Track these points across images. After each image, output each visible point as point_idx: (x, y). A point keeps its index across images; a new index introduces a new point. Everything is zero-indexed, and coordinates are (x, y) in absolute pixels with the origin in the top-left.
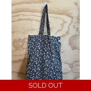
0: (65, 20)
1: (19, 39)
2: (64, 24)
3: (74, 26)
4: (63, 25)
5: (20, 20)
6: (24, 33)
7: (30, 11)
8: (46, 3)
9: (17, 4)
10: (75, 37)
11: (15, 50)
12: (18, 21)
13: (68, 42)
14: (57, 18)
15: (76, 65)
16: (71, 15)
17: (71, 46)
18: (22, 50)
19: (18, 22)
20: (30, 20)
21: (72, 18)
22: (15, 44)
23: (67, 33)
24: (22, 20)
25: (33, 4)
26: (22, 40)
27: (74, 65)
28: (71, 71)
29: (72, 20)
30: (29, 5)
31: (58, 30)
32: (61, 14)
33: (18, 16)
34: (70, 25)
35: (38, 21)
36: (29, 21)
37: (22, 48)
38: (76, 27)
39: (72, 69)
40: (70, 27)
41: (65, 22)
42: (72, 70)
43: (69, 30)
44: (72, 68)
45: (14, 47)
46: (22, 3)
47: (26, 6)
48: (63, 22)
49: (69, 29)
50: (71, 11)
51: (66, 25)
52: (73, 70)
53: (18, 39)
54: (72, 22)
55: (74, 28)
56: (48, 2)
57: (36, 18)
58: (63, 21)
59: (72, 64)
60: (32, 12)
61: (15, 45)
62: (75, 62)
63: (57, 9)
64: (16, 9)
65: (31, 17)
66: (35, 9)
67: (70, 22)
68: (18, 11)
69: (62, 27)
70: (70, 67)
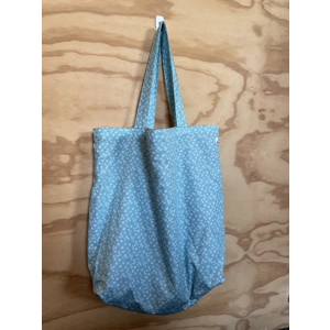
0: (224, 82)
1: (59, 139)
2: (220, 95)
3: (252, 102)
4: (215, 98)
5: (64, 69)
6: (77, 119)
8: (160, 19)
10: (254, 140)
12: (58, 73)
13: (233, 154)
14: (198, 71)
15: (260, 235)
16: (243, 65)
17: (244, 168)
18: (69, 182)
19: (60, 77)
20: (104, 72)
21: (246, 74)
23: (231, 124)
24: (75, 69)
25: (115, 17)
26: (70, 142)
27: (253, 235)
28: (243, 259)
29: (245, 81)
31: (201, 114)
32: (211, 59)
33: (60, 53)
34: (239, 96)
35: (131, 78)
36: (101, 76)
37: (70, 175)
38: (257, 106)
39: (245, 250)
40: (238, 106)
41: (222, 87)
42: (246, 256)
43: (235, 116)
44: (246, 247)
47: (89, 21)
48: (217, 87)
49: (235, 111)
50: (241, 53)
51: (227, 98)
52: (250, 255)
53: (54, 141)
54: (244, 88)
55: (253, 109)
56: (167, 16)
58: (218, 84)
59: (247, 234)
60: (111, 45)
62: (258, 226)
63: (196, 40)
65: (108, 63)
66: (122, 37)
67: (239, 89)
69: (215, 105)
70: (239, 243)
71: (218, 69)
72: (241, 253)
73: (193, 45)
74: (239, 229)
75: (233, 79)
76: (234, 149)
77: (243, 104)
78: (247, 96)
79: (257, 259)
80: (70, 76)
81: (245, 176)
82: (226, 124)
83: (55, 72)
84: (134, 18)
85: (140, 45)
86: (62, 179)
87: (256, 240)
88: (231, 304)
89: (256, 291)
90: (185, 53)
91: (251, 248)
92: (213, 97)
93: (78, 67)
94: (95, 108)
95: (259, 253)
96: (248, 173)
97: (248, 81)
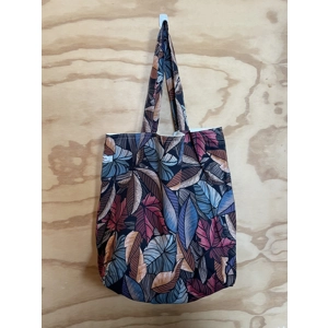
71: (227, 63)
73: (199, 40)
74: (253, 228)
75: (246, 73)
76: (247, 146)
77: (257, 97)
78: (261, 89)
79: (273, 258)
80: (78, 83)
81: (259, 174)
82: (237, 121)
83: (64, 81)
84: (137, 20)
85: (145, 46)
86: (76, 180)
87: (272, 239)
88: (245, 301)
89: (272, 290)
90: (192, 49)
91: (267, 247)
92: (223, 93)
93: (86, 73)
94: (103, 112)
95: (275, 252)
96: (263, 171)
97: (262, 73)
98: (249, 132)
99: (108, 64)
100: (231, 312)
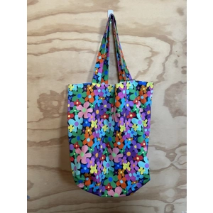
0: (155, 50)
1: (52, 92)
2: (152, 59)
3: (176, 62)
4: (149, 61)
5: (53, 50)
6: (61, 80)
7: (77, 31)
8: (111, 12)
9: (46, 16)
10: (178, 88)
11: (42, 117)
12: (49, 52)
13: (163, 98)
14: (137, 44)
15: (182, 152)
16: (169, 37)
17: (170, 108)
19: (50, 55)
20: (76, 50)
21: (171, 43)
22: (42, 103)
23: (161, 78)
24: (59, 50)
25: (81, 14)
26: (57, 94)
27: (177, 151)
28: (169, 166)
29: (171, 47)
30: (73, 16)
31: (140, 72)
32: (146, 35)
33: (50, 41)
34: (167, 59)
35: (93, 52)
36: (74, 52)
37: (59, 113)
38: (180, 65)
39: (172, 161)
40: (166, 66)
41: (154, 53)
42: (172, 165)
43: (164, 73)
44: (172, 159)
45: (41, 110)
46: (58, 13)
48: (151, 53)
49: (164, 69)
50: (168, 29)
51: (158, 60)
52: (175, 164)
53: (49, 93)
54: (171, 53)
55: (177, 67)
57: (88, 45)
58: (151, 51)
59: (173, 151)
60: (80, 33)
61: (43, 107)
62: (180, 145)
63: (136, 23)
64: (45, 27)
65: (78, 44)
66: (87, 26)
67: (167, 54)
68: (48, 30)
69: (149, 66)
70: (167, 156)
71: (151, 41)
72: (168, 163)
73: (133, 26)
74: (167, 147)
75: (163, 47)
76: (163, 95)
77: (170, 64)
78: (173, 58)
79: (180, 167)
80: (56, 54)
81: (171, 112)
82: (157, 78)
83: (47, 53)
84: (94, 13)
85: (98, 30)
87: (179, 154)
88: (161, 194)
89: (179, 187)
90: (129, 32)
91: (176, 160)
92: (148, 60)
93: (61, 48)
94: (72, 72)
95: (181, 163)
96: (173, 110)
97: (173, 47)
98: (164, 86)
99: (75, 42)
100: (152, 201)
